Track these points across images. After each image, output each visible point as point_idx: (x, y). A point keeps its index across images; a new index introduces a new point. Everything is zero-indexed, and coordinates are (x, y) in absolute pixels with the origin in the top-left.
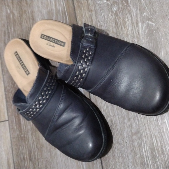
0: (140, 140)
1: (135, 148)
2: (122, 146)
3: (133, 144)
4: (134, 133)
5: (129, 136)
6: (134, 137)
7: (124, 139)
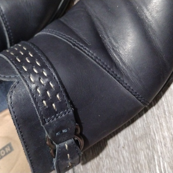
0: (149, 149)
1: (141, 165)
2: (116, 161)
3: (136, 159)
4: (138, 137)
5: (130, 144)
6: (139, 145)
7: (120, 149)
